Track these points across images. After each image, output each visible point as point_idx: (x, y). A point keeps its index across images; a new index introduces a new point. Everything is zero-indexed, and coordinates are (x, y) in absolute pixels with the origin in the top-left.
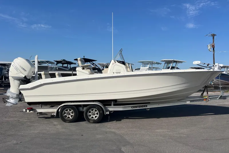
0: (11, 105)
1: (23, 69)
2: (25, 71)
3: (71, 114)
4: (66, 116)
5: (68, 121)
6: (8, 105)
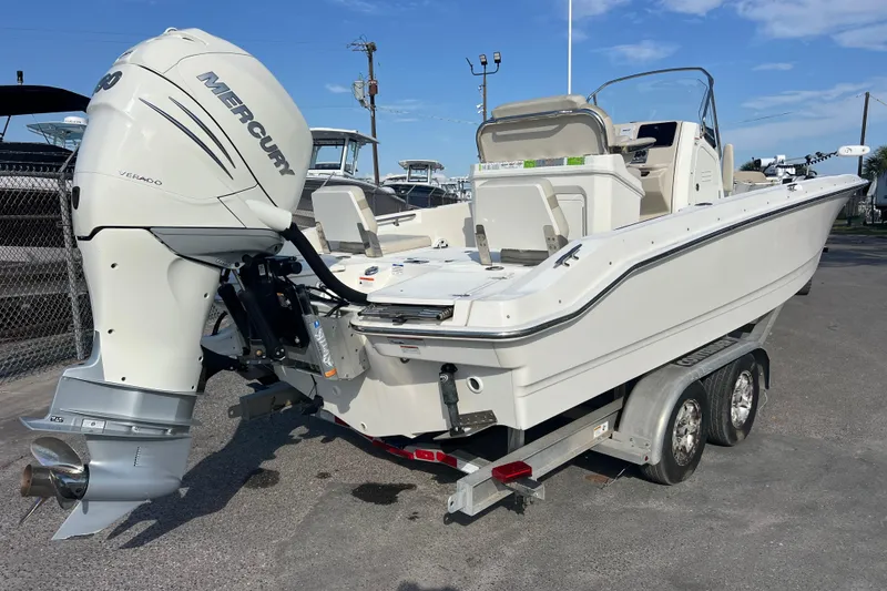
1: (274, 153)
2: (287, 171)
6: (75, 522)
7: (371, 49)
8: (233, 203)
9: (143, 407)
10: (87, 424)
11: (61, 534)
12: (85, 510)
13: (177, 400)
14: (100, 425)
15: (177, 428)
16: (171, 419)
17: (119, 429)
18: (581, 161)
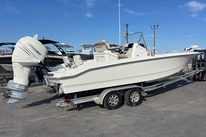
0: (16, 100)
1: (38, 52)
2: (40, 54)
3: (115, 100)
4: (110, 103)
5: (114, 108)
6: (10, 101)
7: (127, 25)
8: (30, 59)
9: (19, 87)
10: (12, 88)
11: (8, 102)
12: (11, 100)
13: (24, 86)
14: (13, 88)
15: (24, 90)
16: (23, 89)
17: (16, 89)
18: (103, 52)
